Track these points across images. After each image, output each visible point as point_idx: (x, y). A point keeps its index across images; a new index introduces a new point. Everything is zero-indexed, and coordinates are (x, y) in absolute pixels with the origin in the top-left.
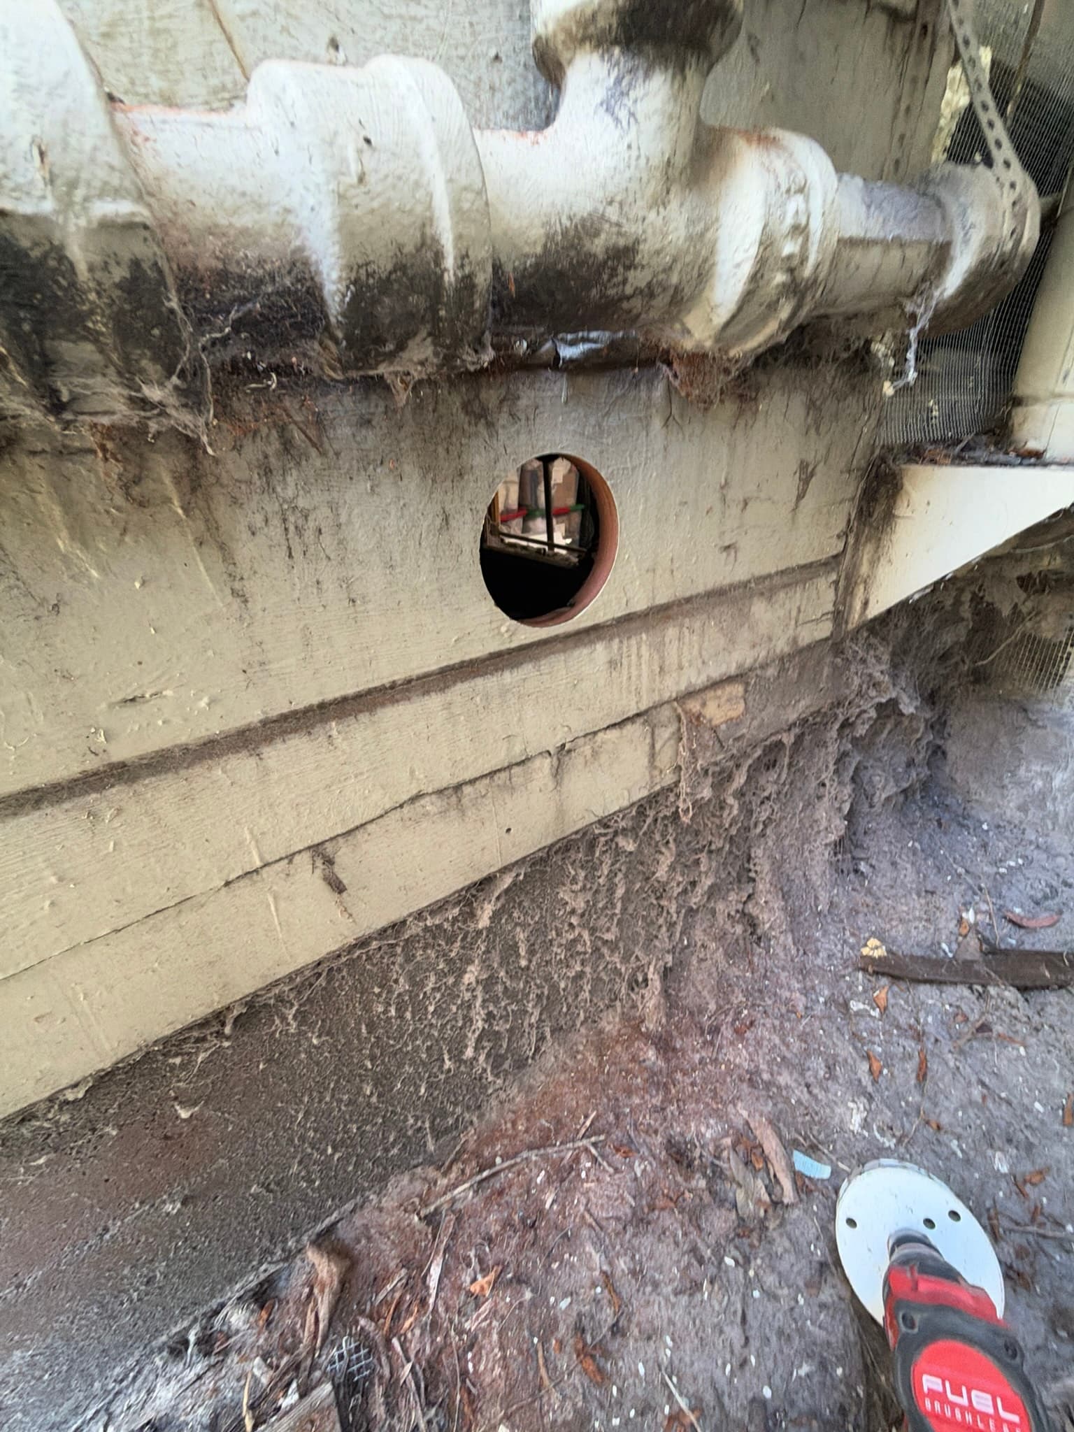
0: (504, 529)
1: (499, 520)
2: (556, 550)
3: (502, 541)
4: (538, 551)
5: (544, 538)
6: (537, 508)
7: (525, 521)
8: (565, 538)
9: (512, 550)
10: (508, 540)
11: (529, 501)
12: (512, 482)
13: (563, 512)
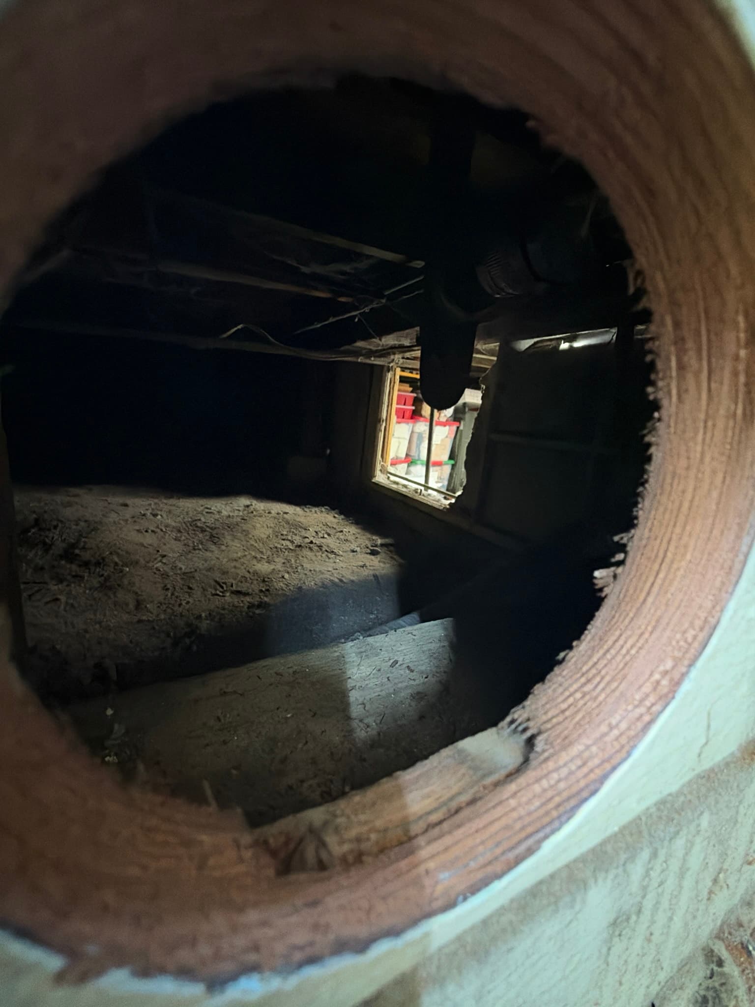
0: (391, 469)
1: (389, 464)
2: (430, 491)
3: (389, 478)
4: (416, 491)
5: (422, 481)
6: (419, 459)
7: (408, 466)
8: (437, 482)
9: (394, 487)
10: (392, 478)
11: (413, 453)
12: (404, 438)
13: (439, 464)
